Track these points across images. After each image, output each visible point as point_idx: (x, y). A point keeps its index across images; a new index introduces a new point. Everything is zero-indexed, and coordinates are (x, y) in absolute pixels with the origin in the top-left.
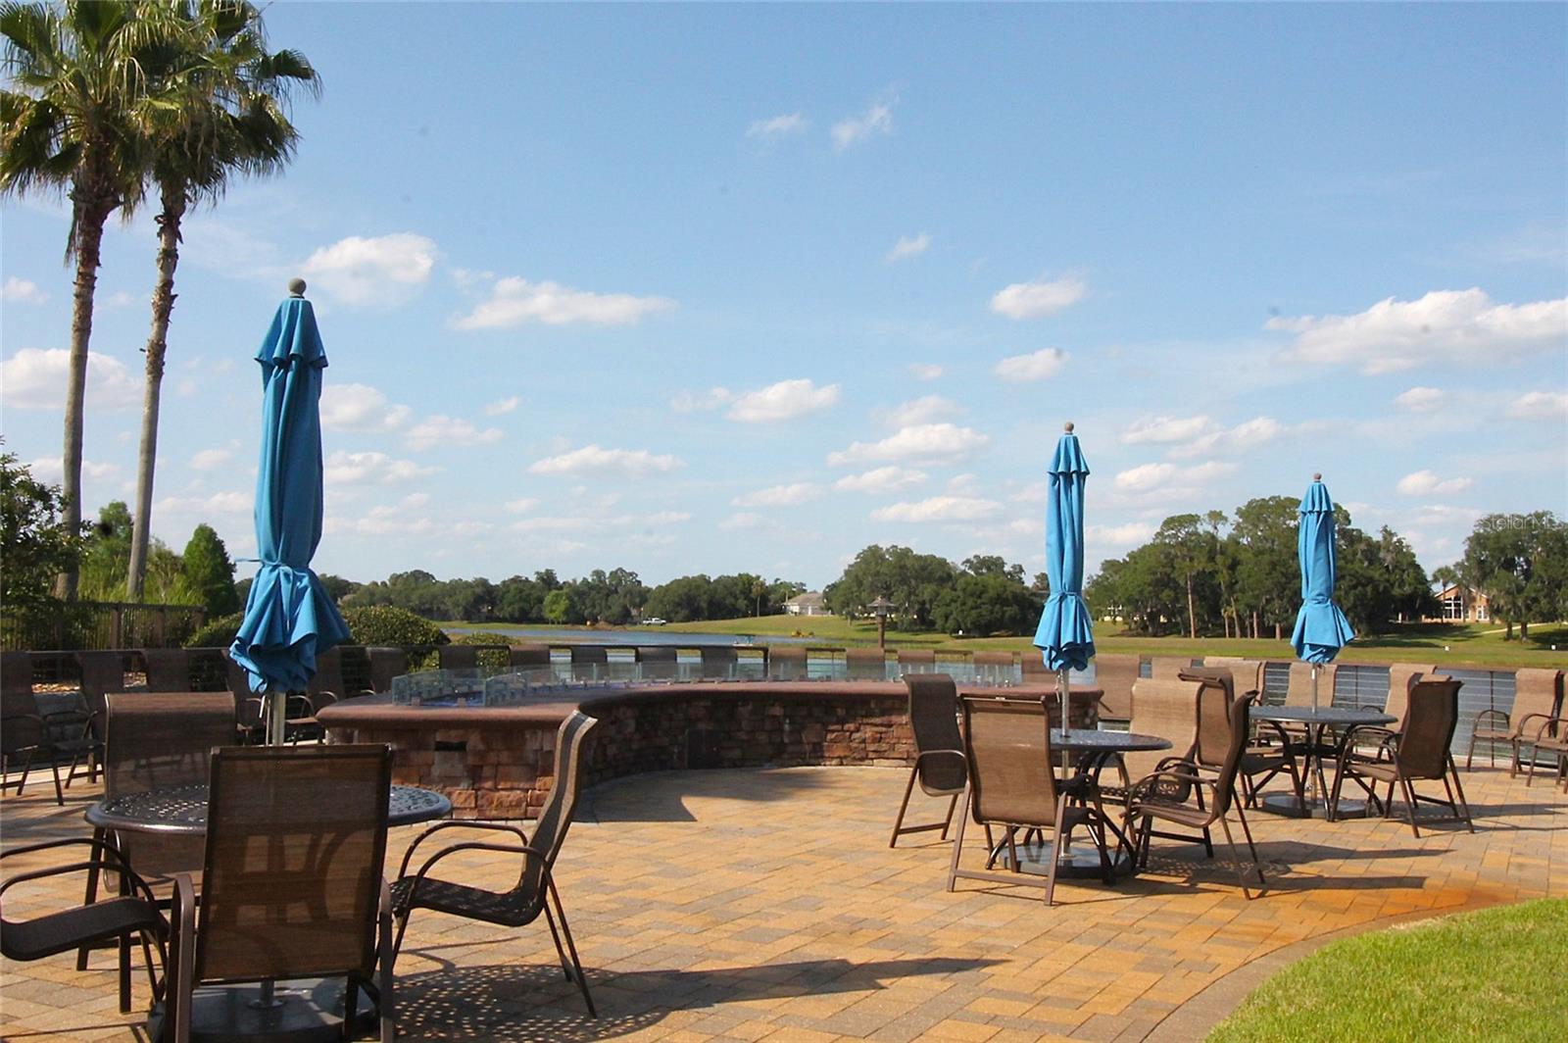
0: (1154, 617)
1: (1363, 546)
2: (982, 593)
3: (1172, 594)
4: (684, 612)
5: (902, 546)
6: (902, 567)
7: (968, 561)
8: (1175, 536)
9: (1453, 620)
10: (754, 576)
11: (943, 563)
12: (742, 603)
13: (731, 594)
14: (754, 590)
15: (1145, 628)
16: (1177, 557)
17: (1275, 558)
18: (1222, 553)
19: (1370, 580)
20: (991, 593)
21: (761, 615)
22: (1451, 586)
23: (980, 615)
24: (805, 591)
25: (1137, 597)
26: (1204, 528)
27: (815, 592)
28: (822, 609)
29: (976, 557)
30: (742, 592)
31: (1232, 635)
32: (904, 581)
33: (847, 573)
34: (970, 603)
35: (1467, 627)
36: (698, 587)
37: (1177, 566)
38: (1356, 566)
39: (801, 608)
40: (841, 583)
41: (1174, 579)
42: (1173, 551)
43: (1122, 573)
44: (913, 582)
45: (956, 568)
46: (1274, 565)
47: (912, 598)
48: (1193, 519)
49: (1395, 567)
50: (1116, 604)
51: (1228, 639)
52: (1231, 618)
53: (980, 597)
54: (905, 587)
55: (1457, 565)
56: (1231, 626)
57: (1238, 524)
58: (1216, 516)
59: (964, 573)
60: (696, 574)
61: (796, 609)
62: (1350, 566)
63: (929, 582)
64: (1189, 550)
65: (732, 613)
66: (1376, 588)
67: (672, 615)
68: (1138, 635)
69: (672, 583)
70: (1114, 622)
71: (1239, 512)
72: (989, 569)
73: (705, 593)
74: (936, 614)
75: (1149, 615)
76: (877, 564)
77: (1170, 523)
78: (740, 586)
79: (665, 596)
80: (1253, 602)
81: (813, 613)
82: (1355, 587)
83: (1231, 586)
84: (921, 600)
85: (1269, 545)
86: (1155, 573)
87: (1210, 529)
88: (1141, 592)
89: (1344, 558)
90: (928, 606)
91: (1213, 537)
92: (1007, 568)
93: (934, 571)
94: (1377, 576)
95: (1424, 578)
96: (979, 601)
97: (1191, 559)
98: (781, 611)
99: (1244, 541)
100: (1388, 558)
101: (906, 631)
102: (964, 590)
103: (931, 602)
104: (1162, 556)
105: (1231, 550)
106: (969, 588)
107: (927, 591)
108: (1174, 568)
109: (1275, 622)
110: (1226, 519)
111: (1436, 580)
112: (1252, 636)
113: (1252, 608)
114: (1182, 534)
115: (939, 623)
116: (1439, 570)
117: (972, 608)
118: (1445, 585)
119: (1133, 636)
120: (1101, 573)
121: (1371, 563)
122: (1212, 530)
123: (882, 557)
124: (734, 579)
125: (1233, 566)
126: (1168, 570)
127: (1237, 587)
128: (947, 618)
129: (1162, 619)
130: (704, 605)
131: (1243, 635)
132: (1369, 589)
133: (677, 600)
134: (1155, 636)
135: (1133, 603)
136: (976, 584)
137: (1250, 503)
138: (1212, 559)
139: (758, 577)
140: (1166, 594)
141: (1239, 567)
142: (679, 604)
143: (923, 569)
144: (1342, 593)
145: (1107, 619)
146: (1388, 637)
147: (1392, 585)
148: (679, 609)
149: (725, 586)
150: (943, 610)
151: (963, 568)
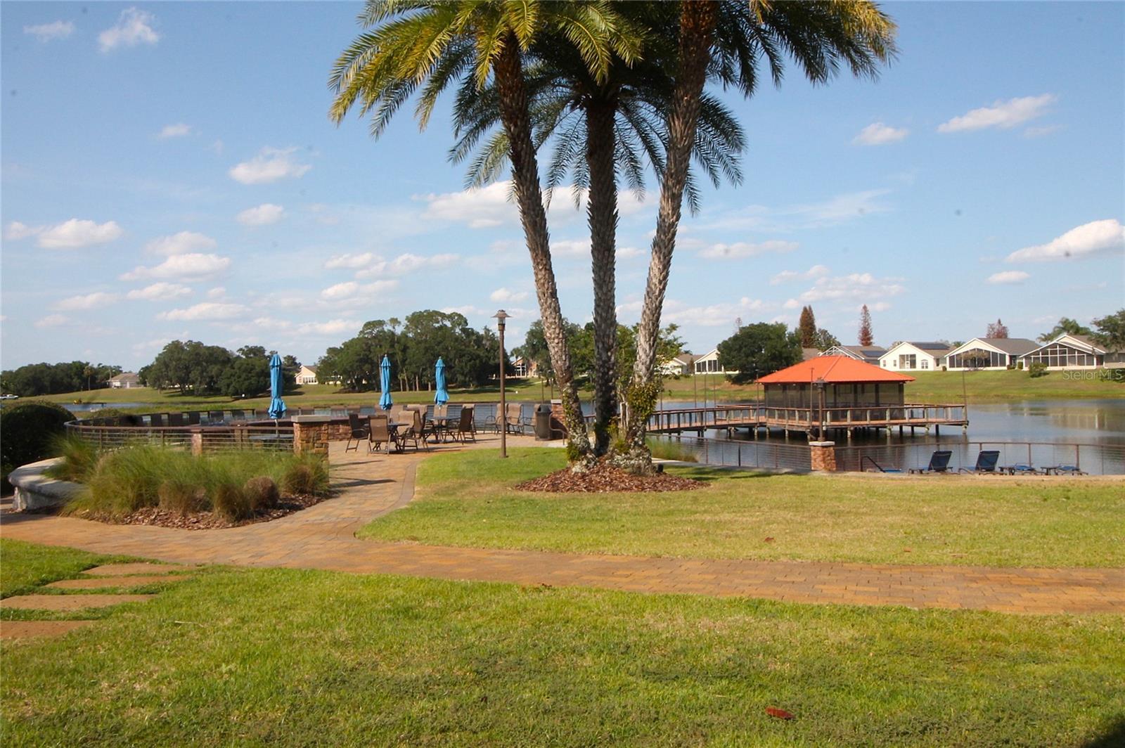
0: (358, 381)
1: (474, 337)
2: (252, 369)
3: (370, 366)
4: (32, 389)
5: (195, 340)
6: (197, 354)
7: (241, 349)
8: (371, 333)
9: (521, 377)
10: (84, 362)
11: (224, 351)
12: (76, 381)
13: (67, 375)
14: (86, 373)
15: (354, 388)
16: (372, 345)
17: (427, 345)
18: (398, 343)
19: (478, 356)
20: (258, 369)
21: (92, 389)
22: (519, 358)
23: (251, 383)
24: (121, 371)
25: (349, 370)
26: (387, 328)
27: (130, 372)
28: (138, 383)
29: (246, 347)
30: (76, 374)
31: (405, 390)
32: (198, 364)
33: (157, 359)
34: (244, 376)
35: (528, 380)
36: (42, 372)
37: (372, 350)
38: (471, 349)
39: (122, 384)
40: (152, 365)
41: (371, 358)
42: (370, 342)
43: (340, 355)
44: (204, 364)
45: (232, 353)
46: (427, 349)
47: (205, 374)
48: (381, 323)
49: (491, 349)
50: (336, 374)
51: (402, 392)
52: (404, 380)
53: (250, 373)
54: (200, 368)
55: (522, 347)
56: (404, 386)
57: (407, 326)
58: (395, 321)
59: (238, 357)
60: (39, 362)
61: (118, 384)
62: (467, 349)
63: (215, 364)
64: (379, 341)
65: (69, 389)
66: (481, 361)
67: (22, 392)
68: (349, 392)
69: (20, 369)
70: (335, 384)
71: (407, 318)
72: (255, 354)
73: (47, 375)
74: (221, 384)
75: (356, 380)
76: (178, 353)
77: (368, 325)
78: (74, 369)
79: (15, 378)
80: (416, 370)
81: (131, 386)
82: (470, 361)
83: (404, 361)
84: (210, 375)
85: (424, 337)
86: (360, 355)
87: (391, 328)
88: (351, 367)
89: (465, 344)
90: (215, 379)
91: (393, 334)
92: (267, 354)
93: (218, 357)
94: (481, 354)
95: (506, 354)
96: (250, 375)
97: (381, 346)
98: (106, 386)
99: (410, 335)
100: (487, 343)
101: (200, 395)
102: (239, 368)
103: (217, 377)
104: (364, 345)
105: (403, 340)
106: (243, 367)
107: (214, 369)
108: (371, 352)
109: (428, 381)
110: (400, 323)
111: (512, 355)
112: (416, 390)
113: (415, 374)
114: (375, 331)
115: (224, 390)
116: (514, 350)
117: (245, 380)
118: (517, 358)
119: (346, 393)
120: (326, 355)
121: (479, 347)
122: (392, 329)
123: (182, 348)
124: (69, 365)
125: (405, 349)
126: (367, 353)
127: (407, 362)
128: (228, 386)
129: (364, 382)
130: (47, 384)
131: (411, 389)
132: (478, 361)
133: (25, 381)
134: (360, 392)
135: (347, 373)
136: (248, 364)
137: (413, 314)
138: (392, 346)
139: (88, 364)
140: (367, 367)
141: (408, 350)
142: (27, 384)
143: (211, 355)
144: (464, 364)
145: (331, 383)
146: (487, 387)
147: (489, 359)
148: (27, 387)
149: (62, 370)
150: (227, 381)
151: (238, 354)
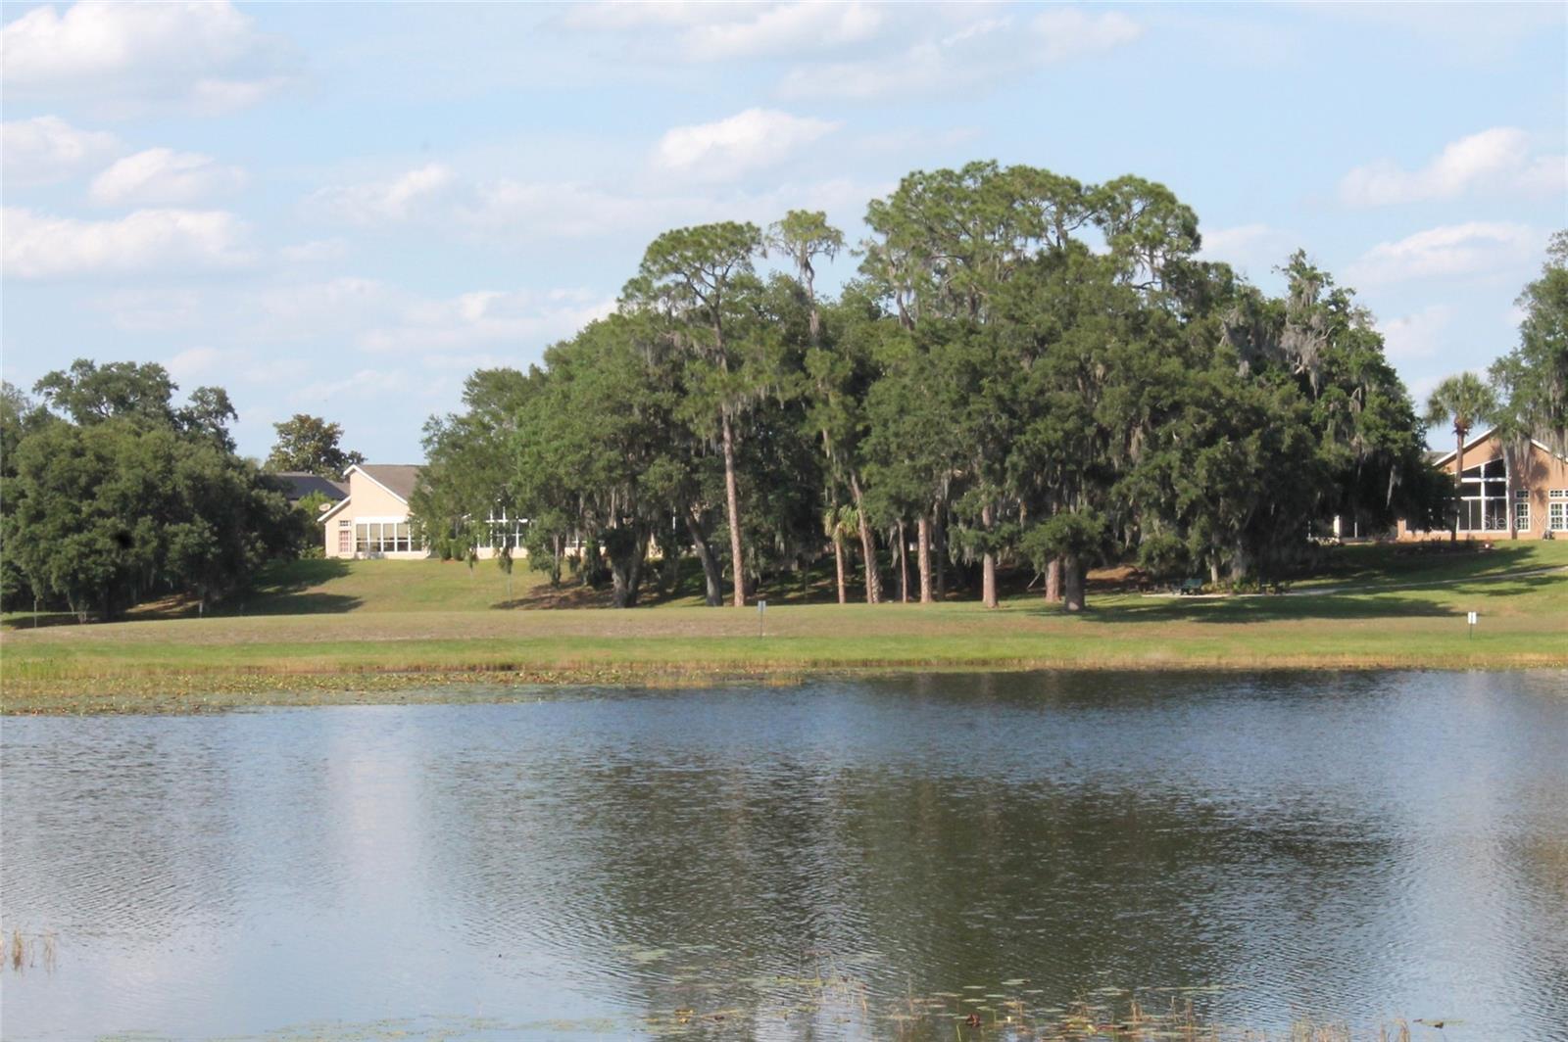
0: (623, 544)
1: (1233, 316)
2: (96, 480)
3: (677, 469)
8: (687, 290)
9: (1482, 534)
15: (601, 578)
16: (693, 357)
17: (977, 354)
18: (826, 343)
19: (1257, 417)
20: (126, 480)
22: (1479, 431)
23: (90, 550)
25: (571, 483)
26: (771, 265)
31: (856, 593)
34: (57, 512)
35: (1524, 552)
37: (690, 385)
38: (1216, 376)
41: (683, 424)
42: (676, 339)
46: (974, 375)
48: (738, 239)
49: (1326, 378)
51: (842, 608)
52: (853, 542)
53: (88, 494)
55: (1499, 368)
56: (853, 566)
57: (874, 254)
58: (809, 229)
62: (1195, 375)
64: (727, 335)
66: (1269, 442)
68: (581, 601)
70: (507, 562)
71: (878, 217)
72: (121, 402)
75: (610, 538)
77: (668, 249)
80: (913, 489)
82: (1210, 439)
83: (851, 441)
85: (965, 313)
87: (791, 269)
89: (1181, 350)
91: (800, 295)
92: (178, 401)
94: (1273, 404)
95: (1405, 411)
96: (86, 507)
97: (734, 364)
99: (891, 307)
100: (1303, 348)
102: (37, 472)
105: (852, 333)
106: (56, 466)
108: (684, 392)
109: (983, 547)
110: (835, 237)
111: (1437, 415)
112: (914, 594)
113: (909, 507)
114: (707, 285)
116: (1447, 388)
117: (66, 530)
118: (1461, 431)
119: (564, 603)
120: (464, 410)
121: (1258, 368)
122: (794, 272)
125: (860, 381)
126: (666, 397)
127: (866, 447)
129: (652, 551)
131: (889, 592)
132: (1252, 444)
134: (630, 601)
136: (78, 453)
137: (907, 186)
138: (795, 362)
140: (660, 473)
141: (877, 387)
144: (1175, 456)
145: (486, 553)
146: (1303, 588)
147: (1318, 431)
